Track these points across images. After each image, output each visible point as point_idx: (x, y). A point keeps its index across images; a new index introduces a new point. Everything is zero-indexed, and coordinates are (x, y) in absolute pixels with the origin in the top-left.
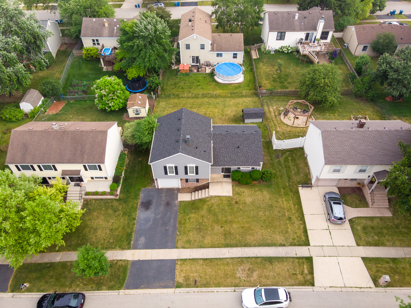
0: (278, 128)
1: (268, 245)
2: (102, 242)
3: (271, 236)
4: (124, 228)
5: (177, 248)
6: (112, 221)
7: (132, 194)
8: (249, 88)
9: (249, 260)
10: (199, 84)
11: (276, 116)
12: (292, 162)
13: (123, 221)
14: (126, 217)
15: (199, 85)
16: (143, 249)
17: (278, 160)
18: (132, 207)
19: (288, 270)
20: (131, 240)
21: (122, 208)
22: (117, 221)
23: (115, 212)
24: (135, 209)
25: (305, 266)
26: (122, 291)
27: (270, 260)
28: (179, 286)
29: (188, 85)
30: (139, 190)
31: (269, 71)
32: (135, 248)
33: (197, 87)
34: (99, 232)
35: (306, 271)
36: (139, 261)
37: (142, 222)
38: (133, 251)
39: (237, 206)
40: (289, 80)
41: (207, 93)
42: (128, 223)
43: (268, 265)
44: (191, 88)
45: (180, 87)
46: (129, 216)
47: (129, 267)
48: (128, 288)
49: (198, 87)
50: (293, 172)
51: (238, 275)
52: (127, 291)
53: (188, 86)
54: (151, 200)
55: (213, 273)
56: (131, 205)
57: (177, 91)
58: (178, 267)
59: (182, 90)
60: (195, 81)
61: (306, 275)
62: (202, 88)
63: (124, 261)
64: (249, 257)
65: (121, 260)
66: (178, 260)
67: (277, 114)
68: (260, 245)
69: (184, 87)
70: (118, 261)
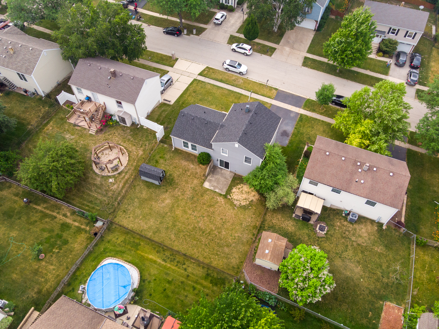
0: (139, 155)
1: (217, 86)
2: (319, 124)
3: (213, 89)
4: (304, 126)
5: (271, 104)
6: (312, 133)
7: (295, 145)
8: (107, 244)
9: (233, 85)
10: (167, 285)
11: (127, 172)
12: (160, 119)
13: (303, 130)
14: (301, 131)
15: (169, 282)
16: (292, 111)
17: (168, 126)
18: (296, 136)
19: (215, 75)
20: (300, 117)
21: (304, 139)
22: (308, 131)
23: (309, 138)
24: (293, 134)
25: (205, 73)
26: (308, 98)
27: (221, 81)
28: (276, 89)
29: (182, 291)
30: (288, 146)
31: (52, 265)
32: (298, 114)
33: (173, 280)
34: (321, 129)
35: (206, 72)
36: (296, 107)
37: (291, 125)
38: (299, 112)
39: (223, 107)
40: (46, 235)
41: (166, 262)
42: (300, 127)
43: (223, 79)
44: (182, 282)
45: (196, 292)
46: (299, 132)
47: (303, 107)
48: (305, 98)
49: (170, 279)
50: (167, 113)
51: (242, 81)
52: (305, 97)
53: (184, 289)
54: (281, 136)
55: (255, 87)
56: (297, 138)
57: (204, 287)
58: (274, 96)
59: (195, 285)
60: (170, 294)
61: (207, 71)
62: (167, 274)
63: (305, 110)
64: (232, 85)
65: (307, 111)
66: (273, 99)
67: (123, 175)
68: (222, 88)
69: (191, 290)
70: (309, 111)
